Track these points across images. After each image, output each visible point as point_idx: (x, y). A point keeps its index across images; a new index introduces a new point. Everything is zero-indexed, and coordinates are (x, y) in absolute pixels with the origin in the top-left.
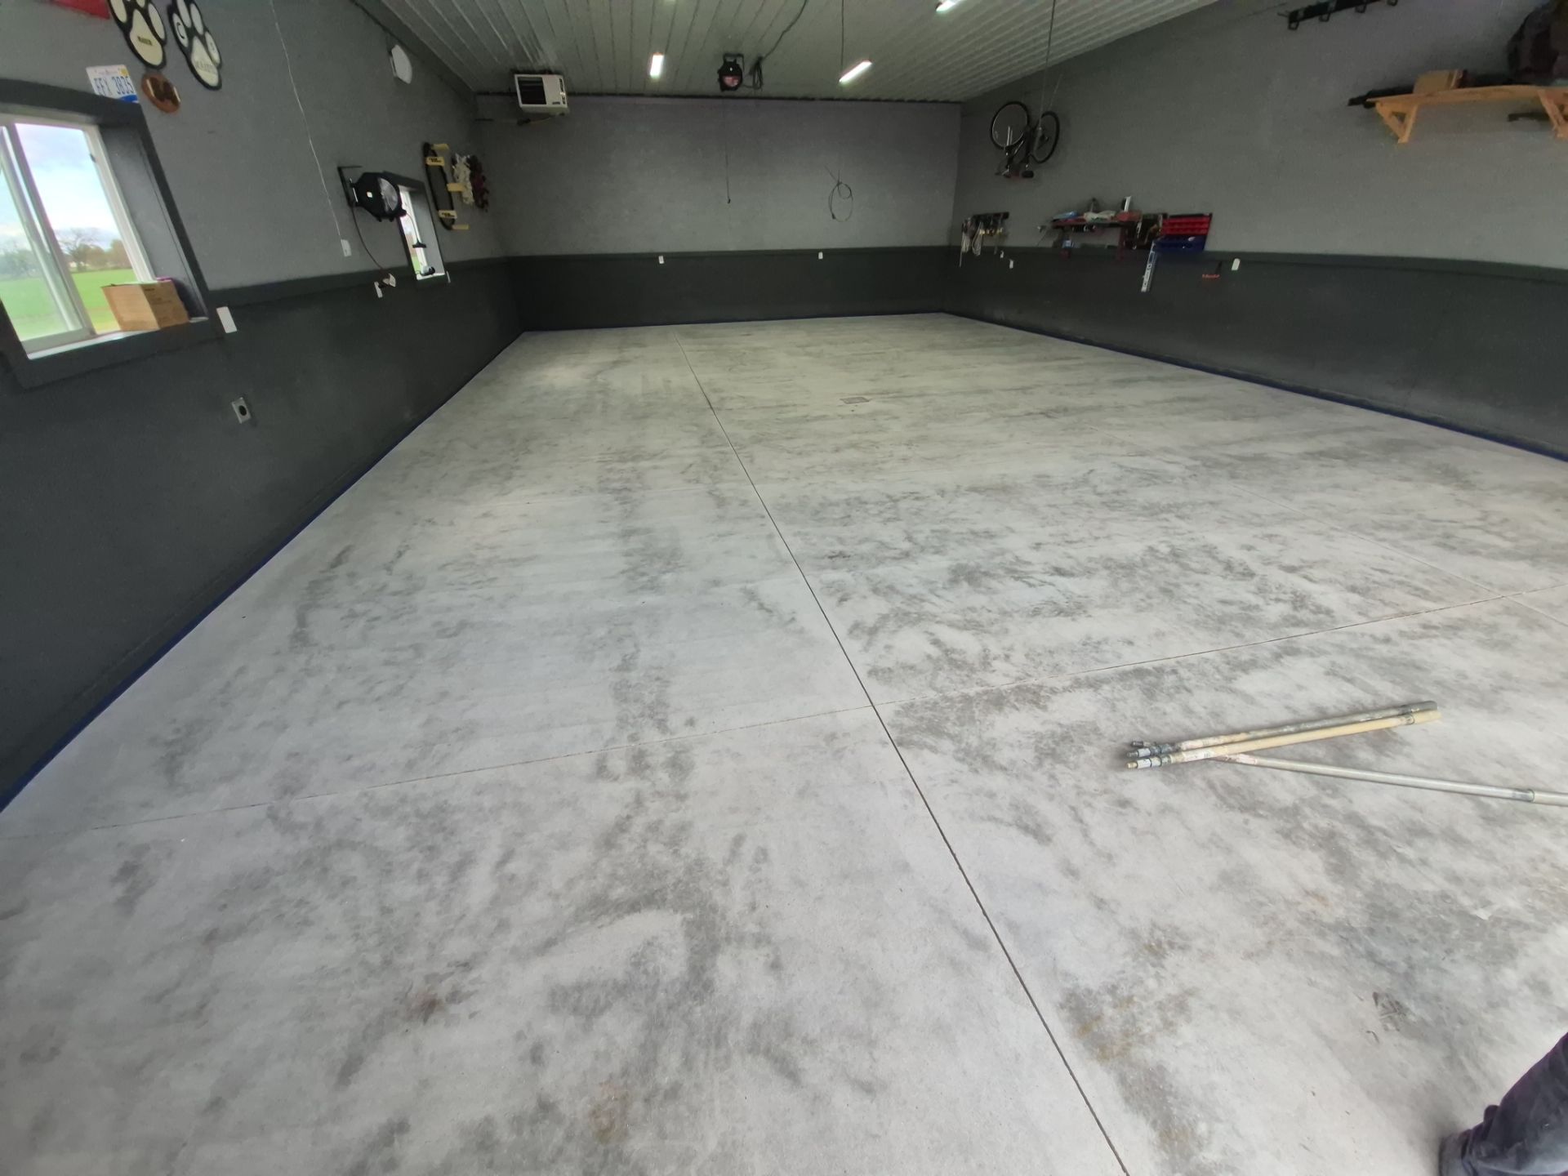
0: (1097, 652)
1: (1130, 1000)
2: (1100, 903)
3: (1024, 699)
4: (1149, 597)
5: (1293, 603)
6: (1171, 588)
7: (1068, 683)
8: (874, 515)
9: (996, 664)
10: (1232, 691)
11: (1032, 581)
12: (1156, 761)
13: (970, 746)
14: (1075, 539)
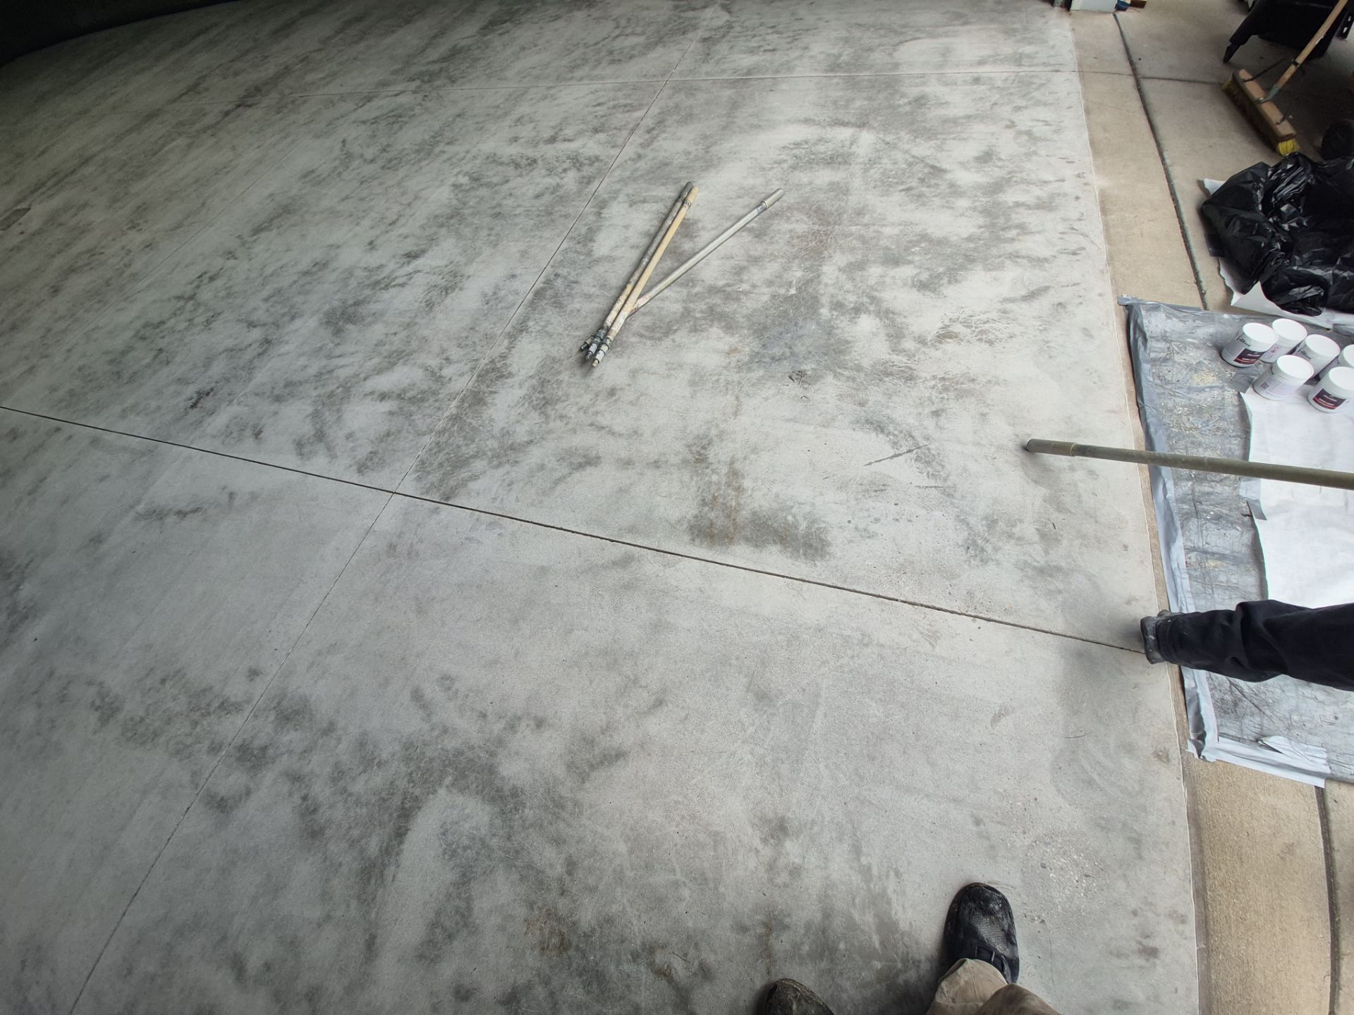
0: (500, 302)
1: (715, 498)
2: (656, 464)
3: (491, 380)
4: (491, 229)
5: (575, 167)
6: (498, 210)
7: (506, 342)
8: (187, 329)
9: (447, 372)
10: (597, 261)
11: (400, 281)
12: (604, 348)
13: (494, 449)
14: (394, 217)
